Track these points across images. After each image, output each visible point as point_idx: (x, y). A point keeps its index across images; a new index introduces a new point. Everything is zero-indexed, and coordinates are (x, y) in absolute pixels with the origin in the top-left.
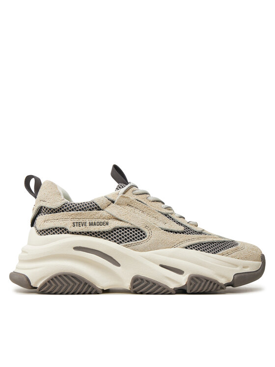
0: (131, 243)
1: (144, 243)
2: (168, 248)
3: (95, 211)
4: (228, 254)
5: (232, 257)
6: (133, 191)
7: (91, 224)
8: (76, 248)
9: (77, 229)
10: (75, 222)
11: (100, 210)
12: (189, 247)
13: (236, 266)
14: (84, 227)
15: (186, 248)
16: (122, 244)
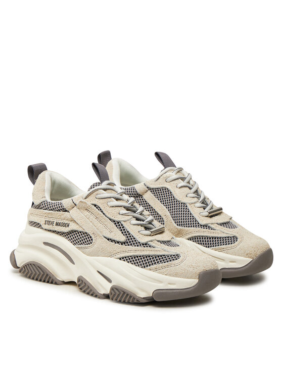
0: (82, 246)
1: (90, 248)
2: (106, 256)
3: (61, 212)
4: (156, 269)
5: (159, 273)
6: (97, 195)
7: (57, 224)
8: (45, 243)
9: (47, 227)
10: (47, 220)
11: (66, 211)
12: (123, 258)
13: (161, 282)
14: (52, 226)
15: (120, 259)
16: (76, 246)
